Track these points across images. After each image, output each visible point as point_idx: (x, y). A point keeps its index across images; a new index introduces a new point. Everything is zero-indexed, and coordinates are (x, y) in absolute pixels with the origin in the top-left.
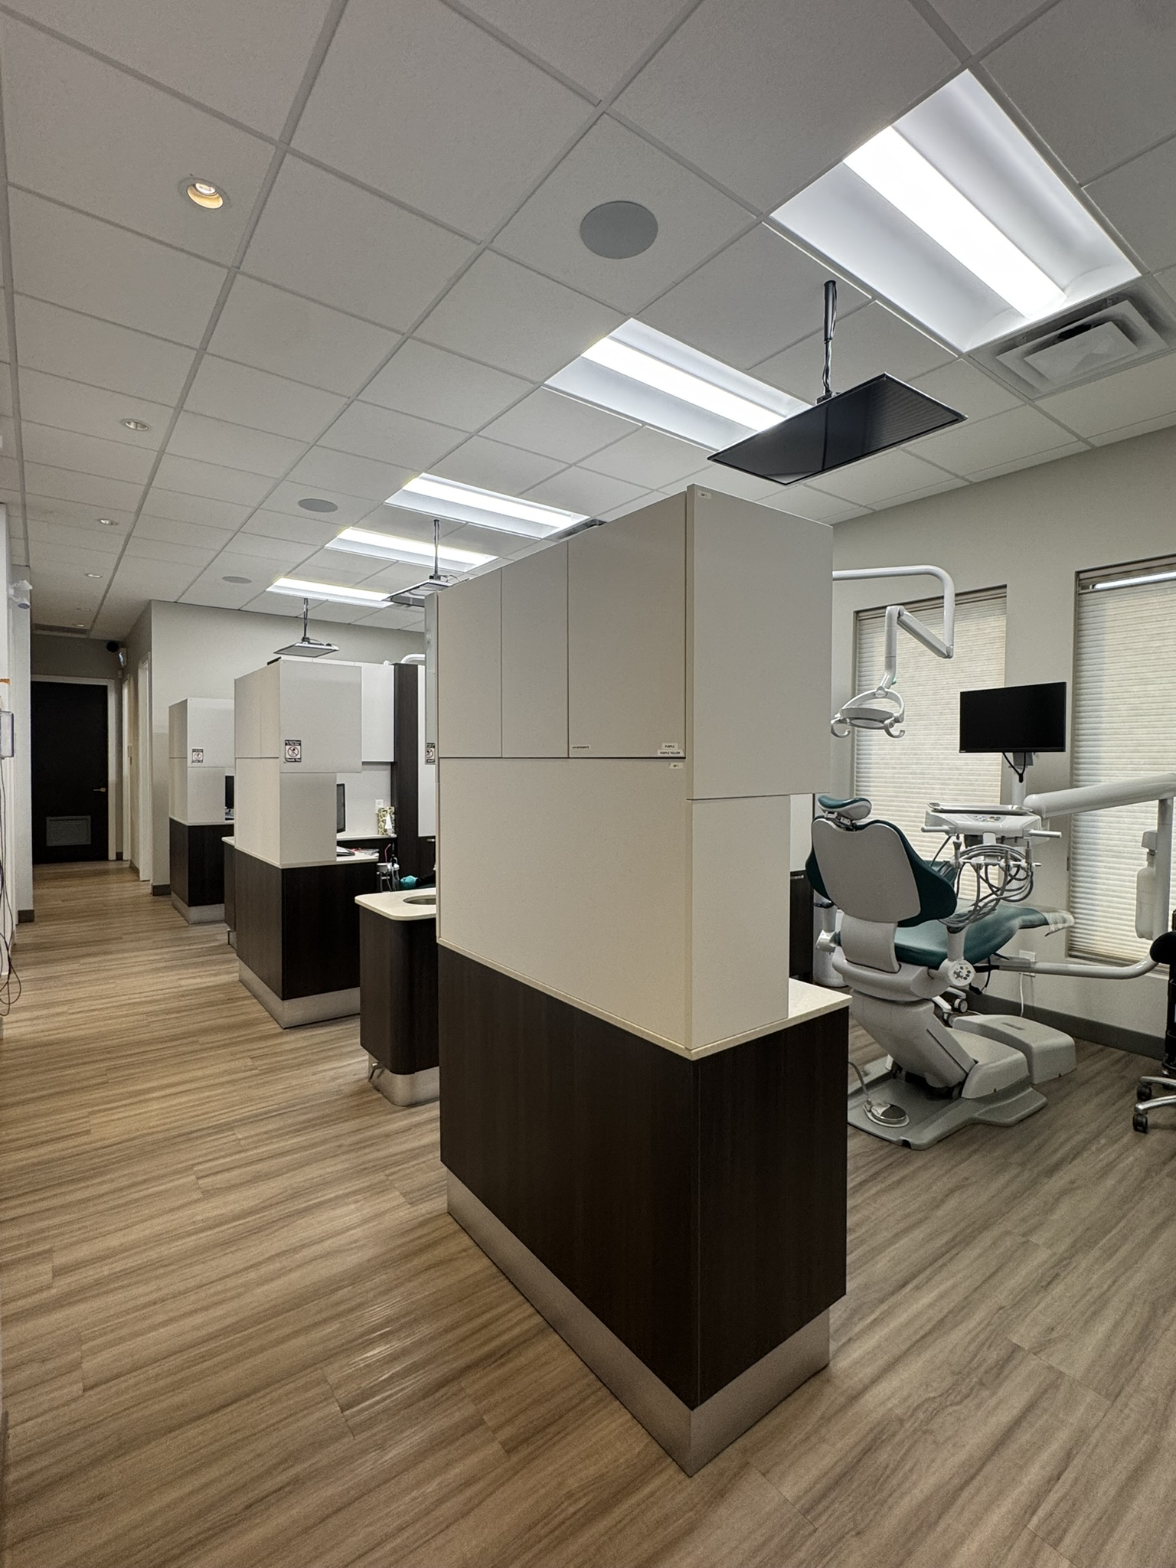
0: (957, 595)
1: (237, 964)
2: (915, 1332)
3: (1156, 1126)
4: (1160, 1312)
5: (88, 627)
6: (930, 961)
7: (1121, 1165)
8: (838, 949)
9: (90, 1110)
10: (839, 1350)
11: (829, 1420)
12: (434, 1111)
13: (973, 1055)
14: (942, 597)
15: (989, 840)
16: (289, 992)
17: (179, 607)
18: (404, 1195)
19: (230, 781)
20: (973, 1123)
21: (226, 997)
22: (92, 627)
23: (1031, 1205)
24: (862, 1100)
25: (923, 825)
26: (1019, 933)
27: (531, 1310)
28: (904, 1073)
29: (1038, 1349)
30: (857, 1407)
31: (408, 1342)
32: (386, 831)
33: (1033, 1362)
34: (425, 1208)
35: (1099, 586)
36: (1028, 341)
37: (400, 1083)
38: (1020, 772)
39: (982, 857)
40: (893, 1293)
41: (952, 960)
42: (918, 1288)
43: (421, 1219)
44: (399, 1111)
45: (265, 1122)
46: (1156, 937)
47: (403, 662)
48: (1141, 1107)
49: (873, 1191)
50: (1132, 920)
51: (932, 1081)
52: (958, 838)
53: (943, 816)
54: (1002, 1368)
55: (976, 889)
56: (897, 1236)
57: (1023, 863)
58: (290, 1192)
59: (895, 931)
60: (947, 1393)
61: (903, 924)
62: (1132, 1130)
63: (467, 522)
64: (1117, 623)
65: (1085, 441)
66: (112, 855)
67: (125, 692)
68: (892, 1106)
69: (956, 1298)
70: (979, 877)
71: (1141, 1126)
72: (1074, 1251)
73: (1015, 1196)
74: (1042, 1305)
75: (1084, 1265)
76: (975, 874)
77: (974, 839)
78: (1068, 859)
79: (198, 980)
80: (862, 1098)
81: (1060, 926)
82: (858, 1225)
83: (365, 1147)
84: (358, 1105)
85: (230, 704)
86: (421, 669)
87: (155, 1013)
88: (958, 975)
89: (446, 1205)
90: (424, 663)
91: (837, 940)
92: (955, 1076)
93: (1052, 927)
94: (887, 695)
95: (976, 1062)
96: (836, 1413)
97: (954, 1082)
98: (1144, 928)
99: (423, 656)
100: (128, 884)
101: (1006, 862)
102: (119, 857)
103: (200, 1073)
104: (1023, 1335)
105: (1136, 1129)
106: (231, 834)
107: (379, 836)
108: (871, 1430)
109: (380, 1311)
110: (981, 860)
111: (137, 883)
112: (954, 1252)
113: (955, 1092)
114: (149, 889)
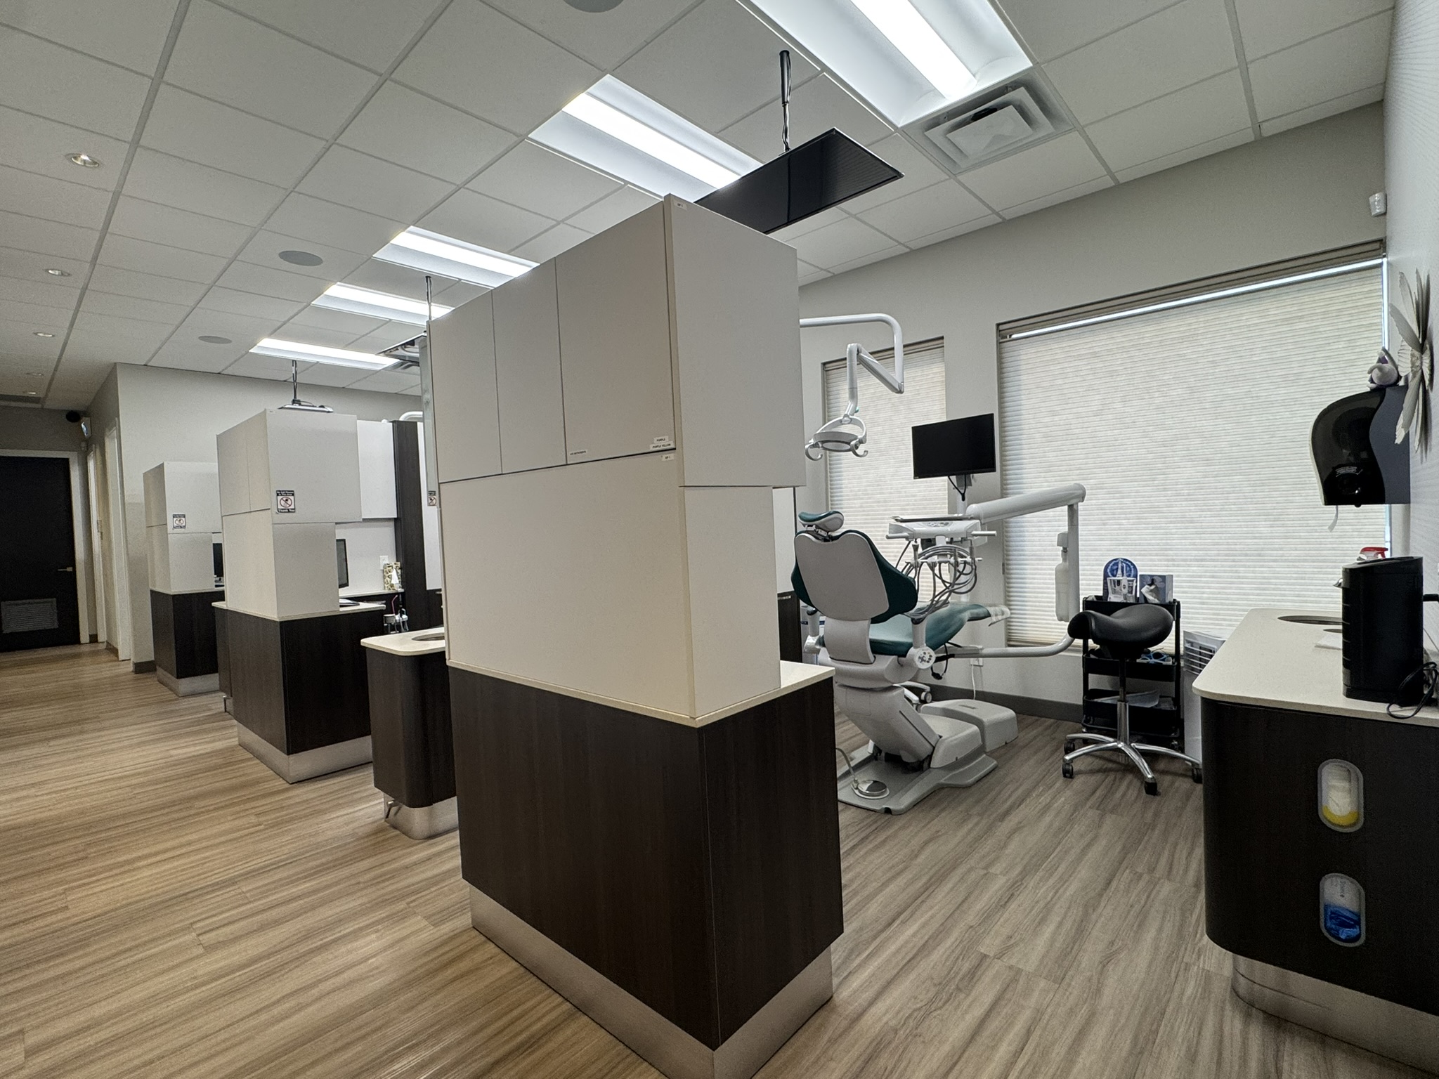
0: (905, 346)
1: (236, 729)
2: (903, 958)
3: (1080, 772)
4: (1091, 911)
5: (41, 395)
6: (898, 650)
7: (1056, 805)
8: (823, 650)
9: (66, 886)
10: (840, 984)
11: (836, 1040)
12: (455, 839)
13: (938, 732)
14: (893, 349)
15: (941, 542)
16: (293, 747)
17: (148, 370)
18: (427, 918)
19: (218, 549)
20: (940, 788)
21: (225, 761)
22: (47, 395)
23: (989, 844)
24: (849, 782)
25: (887, 534)
26: (968, 625)
27: (560, 999)
28: (883, 754)
29: (999, 956)
30: (857, 1028)
31: (437, 1048)
32: (392, 586)
33: (998, 965)
34: (446, 928)
35: (1014, 336)
36: (949, 120)
37: (418, 817)
38: (962, 492)
39: (936, 557)
40: (882, 931)
41: (916, 647)
42: (903, 922)
43: (445, 937)
44: (419, 844)
45: (271, 873)
46: (1071, 619)
47: (401, 419)
48: (1067, 758)
49: (864, 850)
50: (1052, 607)
51: (907, 758)
52: (916, 542)
53: (904, 525)
54: (972, 975)
55: (932, 584)
56: (885, 885)
57: (968, 559)
58: (304, 933)
59: (869, 627)
60: (931, 1001)
61: (876, 620)
62: (1062, 778)
63: (460, 280)
64: (1029, 366)
65: (998, 214)
66: (84, 637)
67: (91, 465)
68: (875, 782)
69: (935, 925)
70: (935, 575)
71: (1068, 774)
72: (1024, 874)
73: (978, 839)
74: (1002, 920)
75: (1031, 884)
76: (931, 572)
77: (928, 542)
78: (1003, 565)
79: (192, 749)
80: (851, 778)
81: (1000, 617)
82: (852, 881)
83: (383, 881)
84: (374, 844)
85: (214, 467)
86: (420, 425)
87: (142, 785)
88: (922, 659)
89: (470, 921)
90: (422, 420)
91: (822, 642)
92: (924, 750)
93: (994, 619)
94: (852, 421)
95: (941, 737)
96: (840, 1036)
97: (924, 756)
98: (1063, 613)
99: (421, 413)
100: (104, 665)
101: (955, 559)
102: (94, 639)
103: (195, 837)
104: (989, 946)
105: (1065, 776)
106: (223, 599)
107: (386, 591)
108: (871, 1043)
109: (407, 1025)
110: (935, 559)
111: (117, 663)
112: (931, 890)
113: (925, 765)
114: (131, 668)
